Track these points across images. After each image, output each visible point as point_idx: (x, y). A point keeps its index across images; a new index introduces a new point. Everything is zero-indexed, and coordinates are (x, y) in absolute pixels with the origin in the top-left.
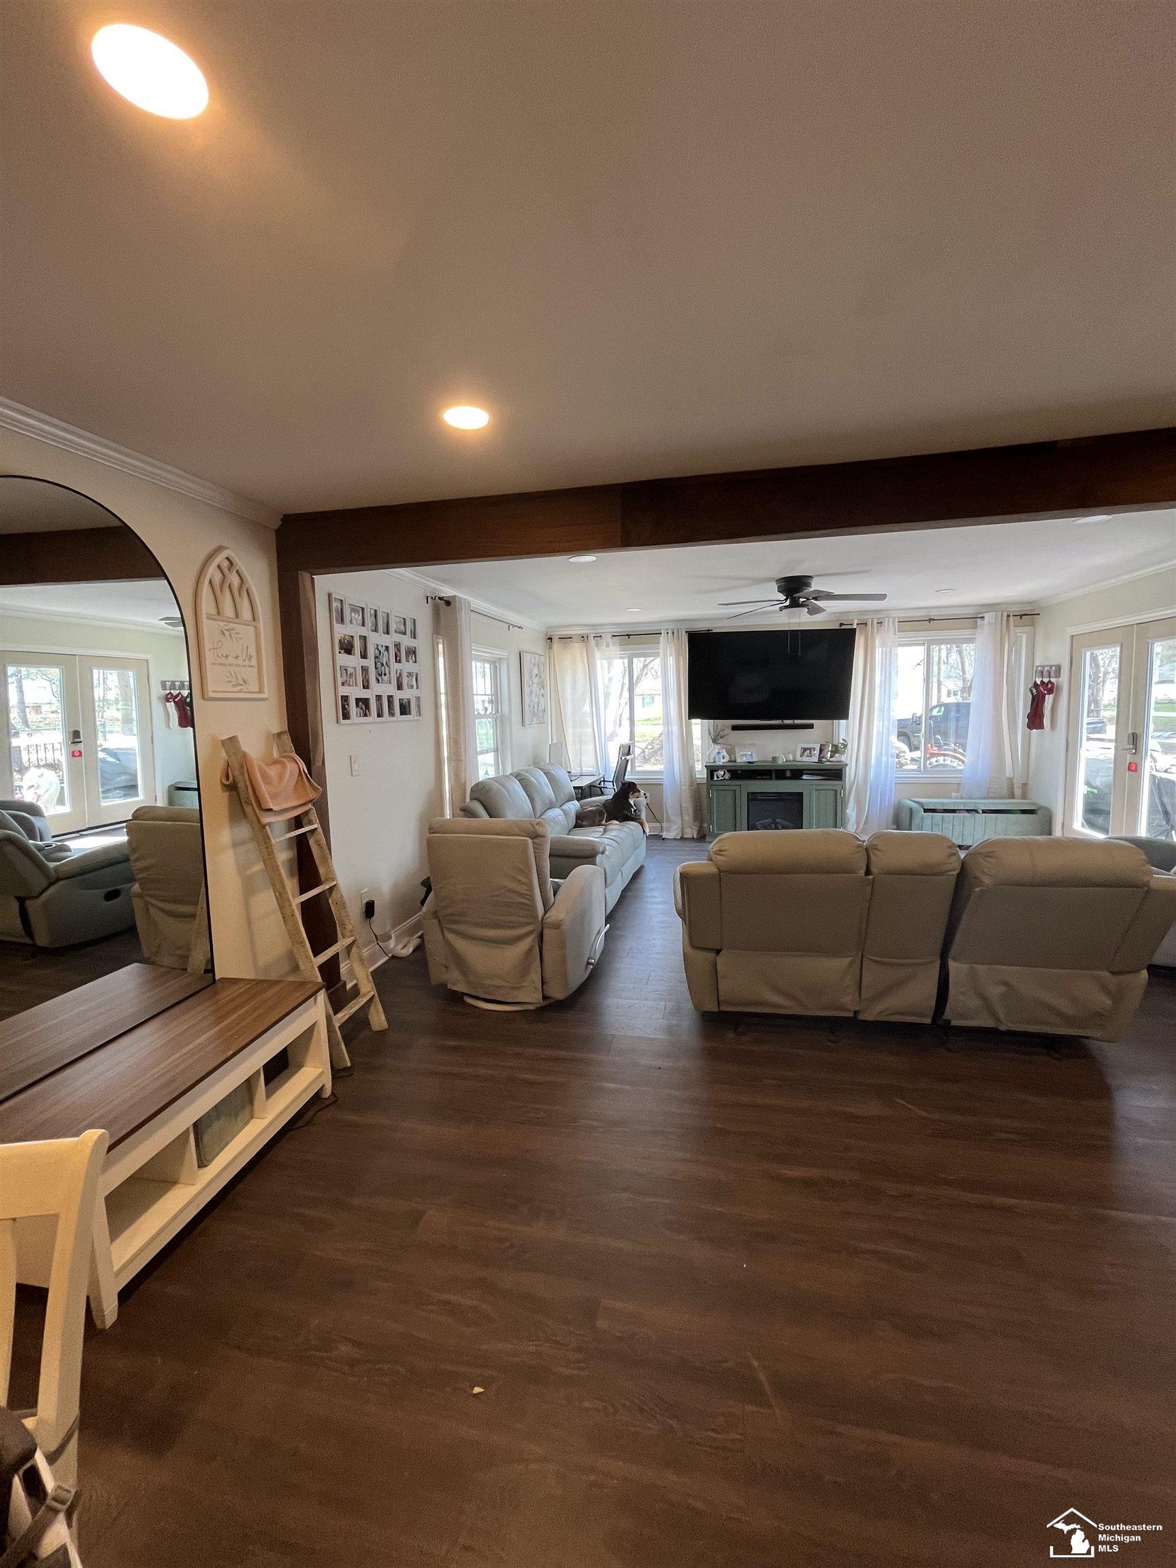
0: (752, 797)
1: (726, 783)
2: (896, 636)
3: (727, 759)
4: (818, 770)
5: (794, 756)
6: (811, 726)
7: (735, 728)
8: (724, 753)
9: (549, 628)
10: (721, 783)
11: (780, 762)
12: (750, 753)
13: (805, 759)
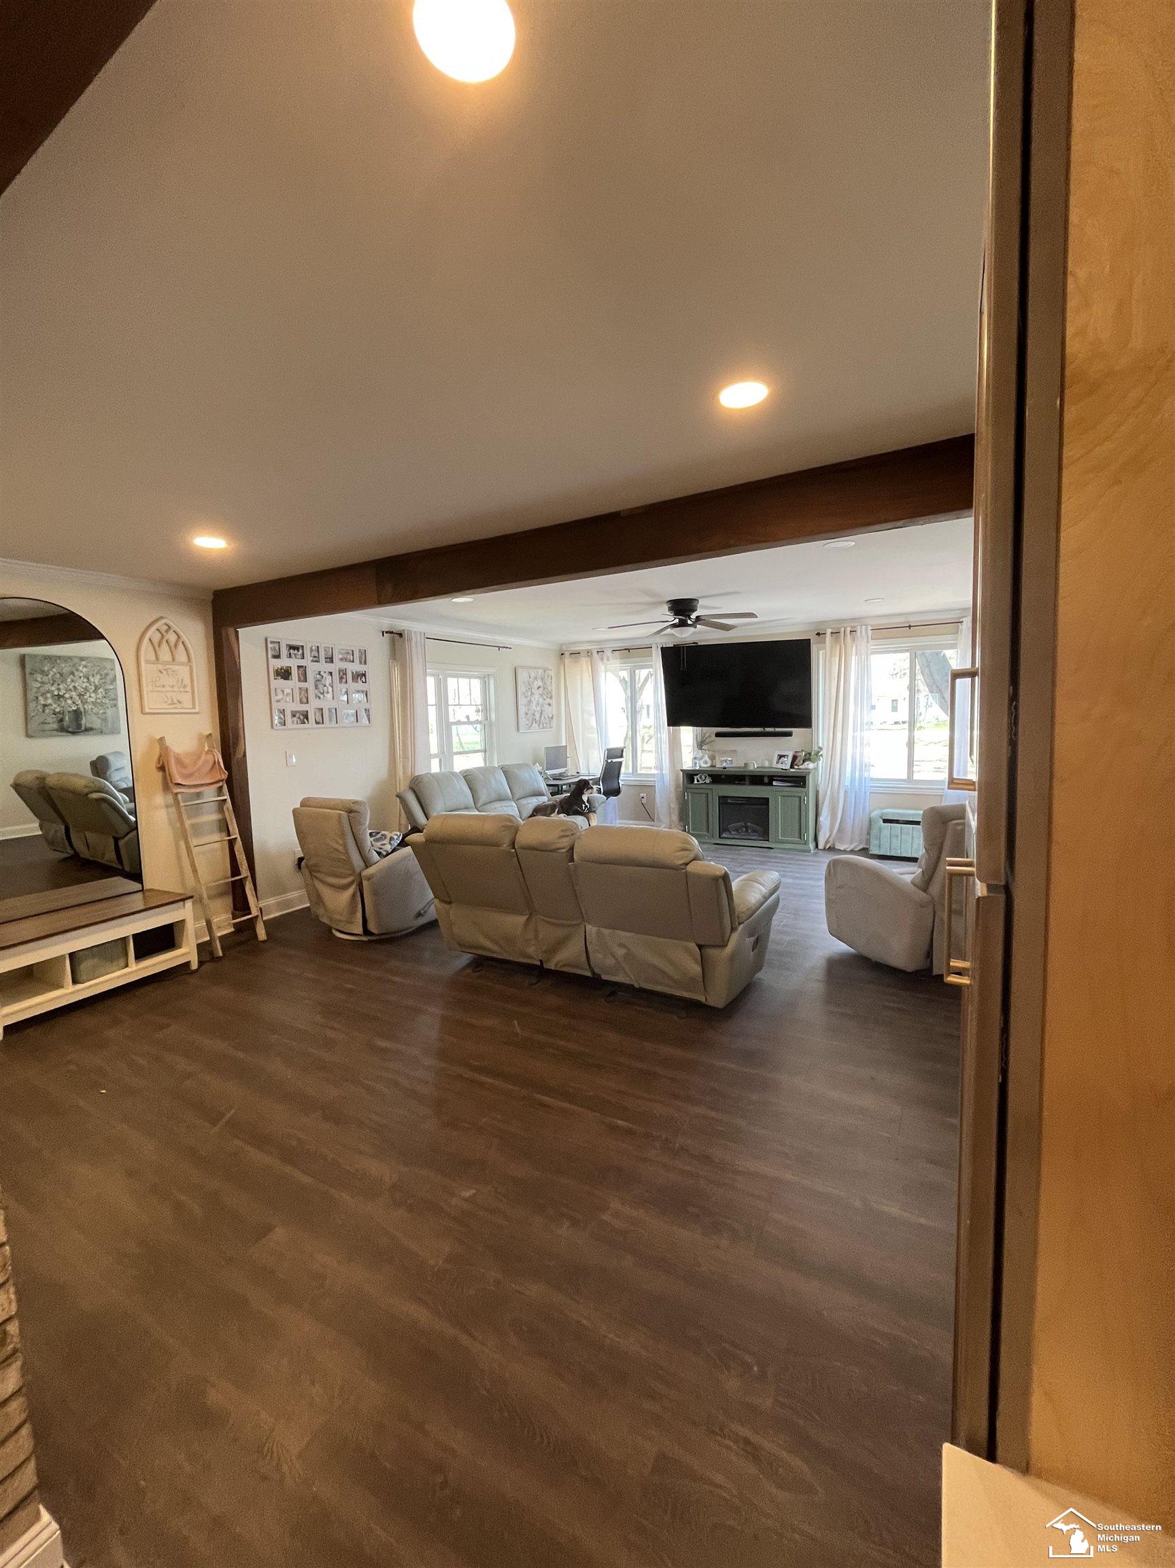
0: (723, 800)
1: (704, 786)
2: (869, 644)
3: (709, 765)
4: (785, 777)
5: (770, 761)
6: (789, 734)
7: (718, 735)
8: (706, 758)
9: (561, 645)
10: (699, 786)
11: (751, 768)
12: (730, 759)
13: (780, 766)
